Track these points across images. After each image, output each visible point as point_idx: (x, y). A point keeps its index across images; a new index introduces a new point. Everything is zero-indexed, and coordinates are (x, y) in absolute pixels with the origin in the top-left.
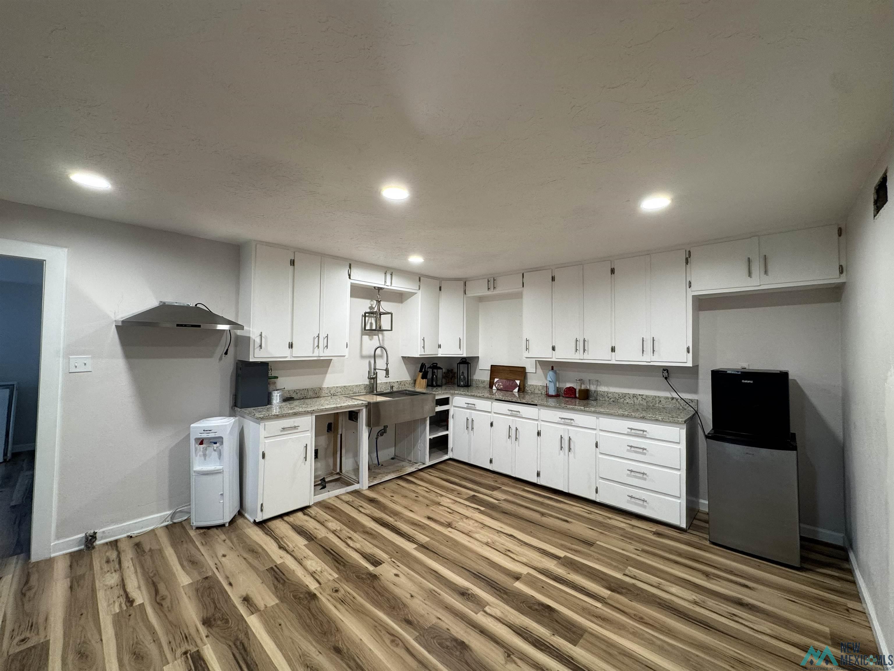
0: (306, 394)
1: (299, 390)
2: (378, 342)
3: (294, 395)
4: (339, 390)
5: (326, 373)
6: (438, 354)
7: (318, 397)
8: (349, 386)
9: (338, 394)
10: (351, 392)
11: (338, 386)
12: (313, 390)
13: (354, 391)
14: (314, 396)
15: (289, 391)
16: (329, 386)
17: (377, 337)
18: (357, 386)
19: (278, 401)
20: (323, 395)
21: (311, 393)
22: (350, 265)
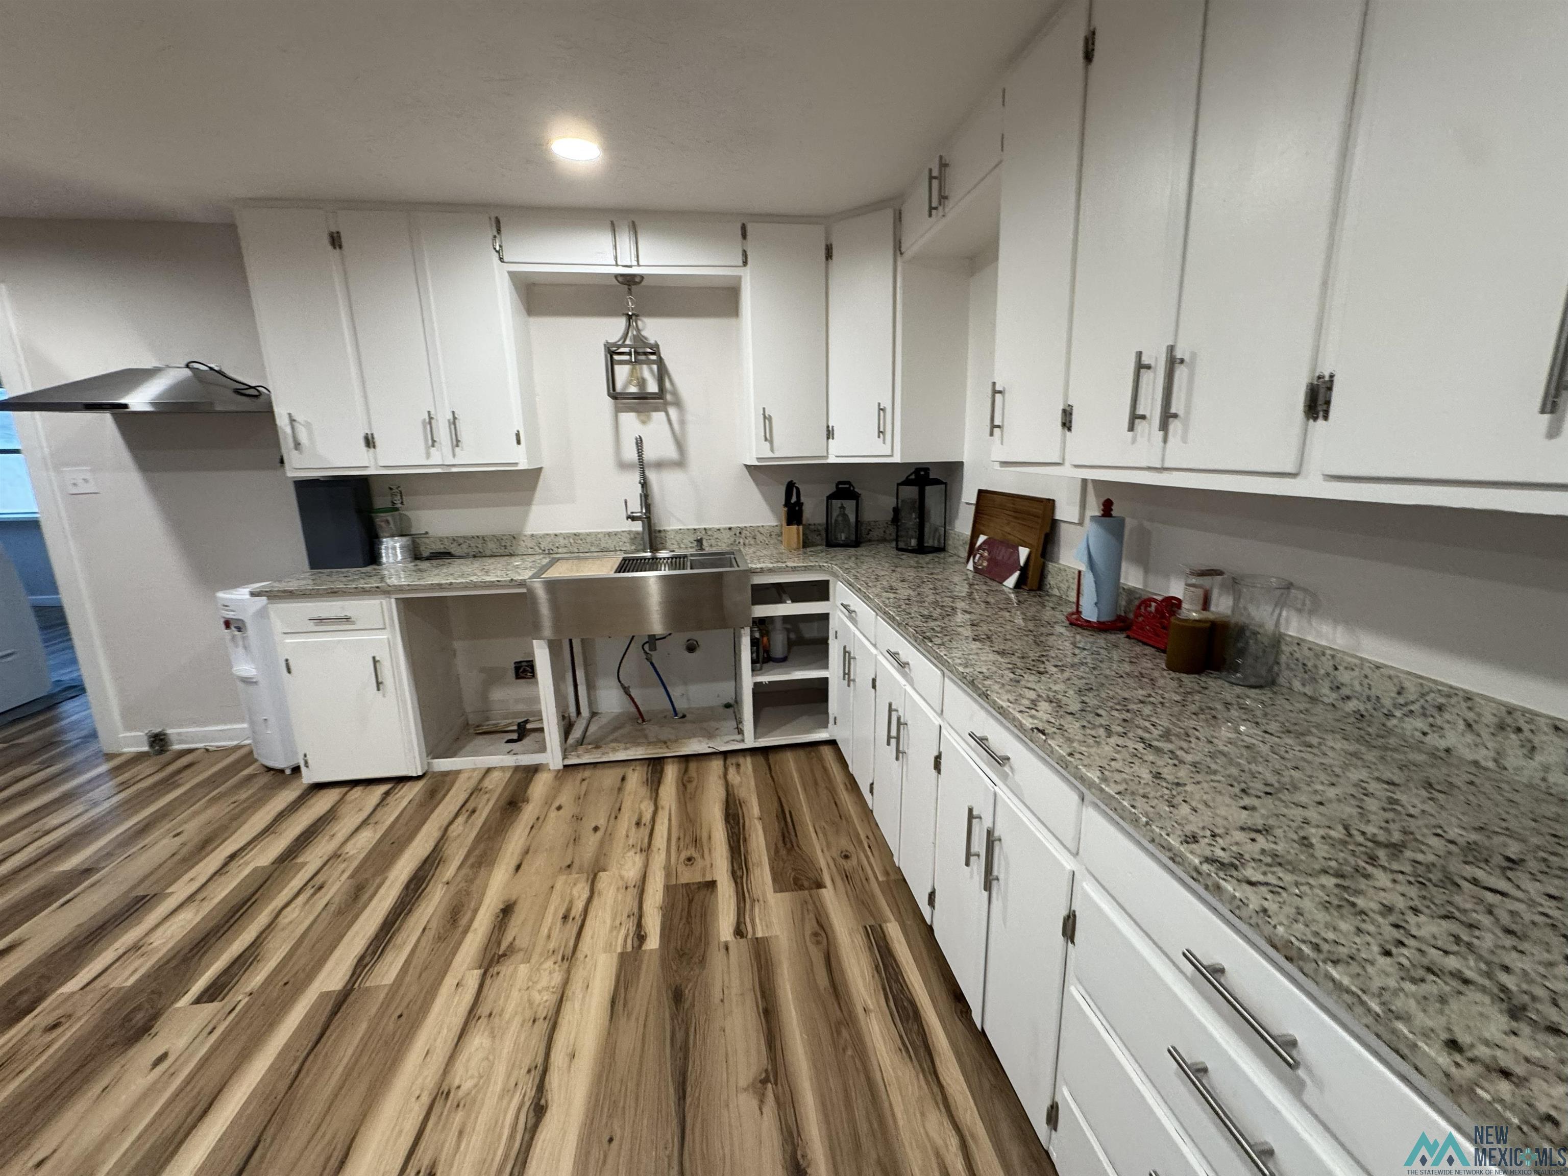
0: (480, 546)
1: (464, 537)
2: (667, 426)
3: (454, 549)
4: (562, 542)
5: (529, 502)
6: (827, 457)
7: (511, 555)
8: (589, 534)
9: (560, 550)
10: (593, 549)
11: (557, 532)
12: (498, 539)
13: (603, 545)
14: (502, 551)
15: (441, 539)
16: (535, 533)
17: (663, 414)
18: (609, 534)
19: (400, 557)
20: (521, 550)
21: (492, 546)
22: (498, 222)
